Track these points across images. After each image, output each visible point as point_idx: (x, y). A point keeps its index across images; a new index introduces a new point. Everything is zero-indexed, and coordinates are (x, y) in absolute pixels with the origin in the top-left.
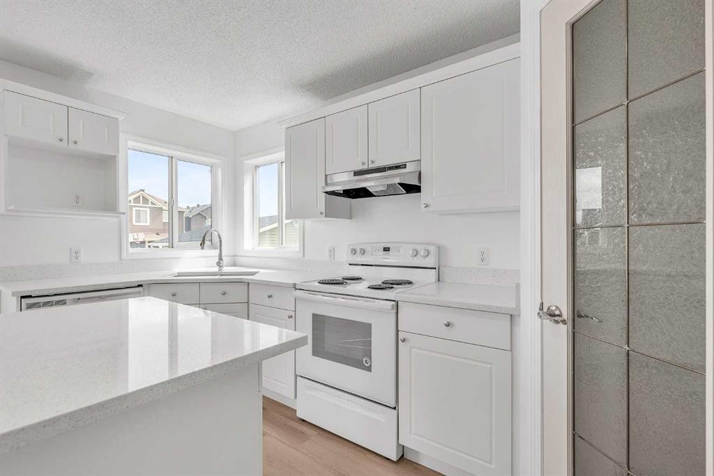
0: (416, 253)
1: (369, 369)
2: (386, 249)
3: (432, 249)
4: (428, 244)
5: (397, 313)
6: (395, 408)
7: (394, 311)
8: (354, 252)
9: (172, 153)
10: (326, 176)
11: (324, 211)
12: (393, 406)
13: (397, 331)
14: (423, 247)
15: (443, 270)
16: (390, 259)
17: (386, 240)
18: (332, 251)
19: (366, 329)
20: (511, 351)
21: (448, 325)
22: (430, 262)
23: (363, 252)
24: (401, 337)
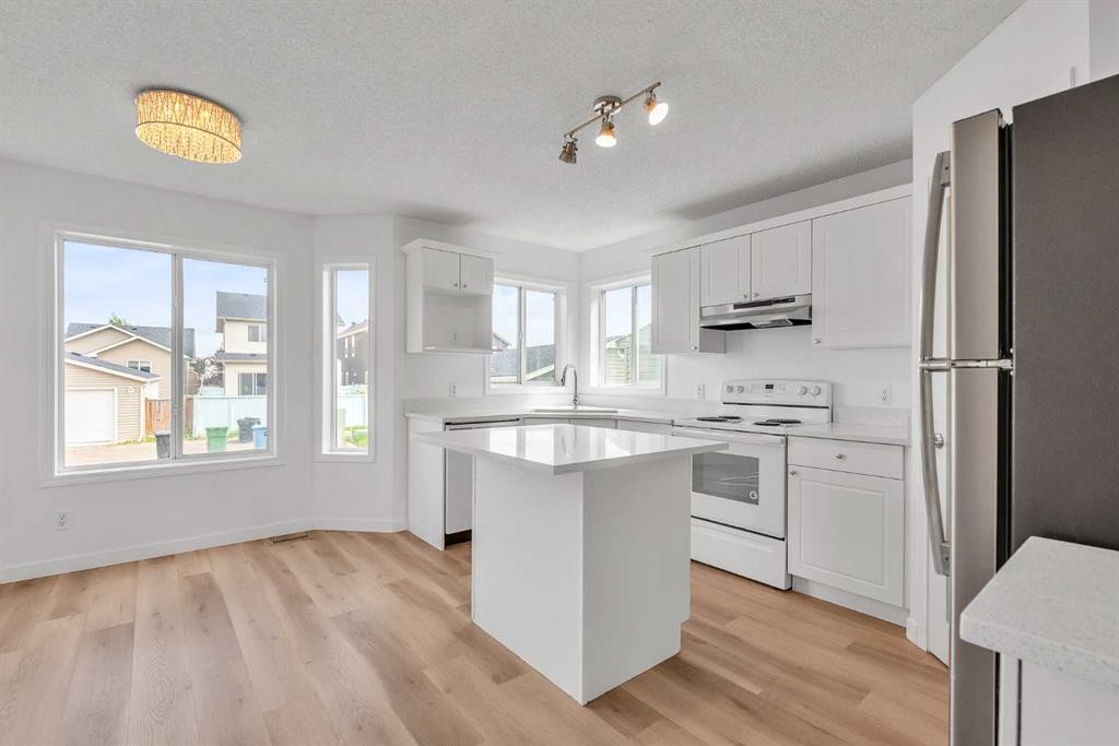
0: (805, 391)
1: (756, 502)
2: (769, 387)
3: (824, 386)
4: (819, 381)
5: (786, 448)
6: (783, 539)
7: (784, 446)
8: (730, 389)
9: (519, 283)
10: (701, 308)
11: (698, 345)
12: (781, 535)
13: (787, 465)
14: (813, 384)
15: (836, 409)
16: (775, 396)
17: (769, 375)
18: (702, 390)
19: (752, 464)
20: (904, 480)
21: (840, 457)
22: (822, 400)
23: (741, 389)
24: (791, 469)
